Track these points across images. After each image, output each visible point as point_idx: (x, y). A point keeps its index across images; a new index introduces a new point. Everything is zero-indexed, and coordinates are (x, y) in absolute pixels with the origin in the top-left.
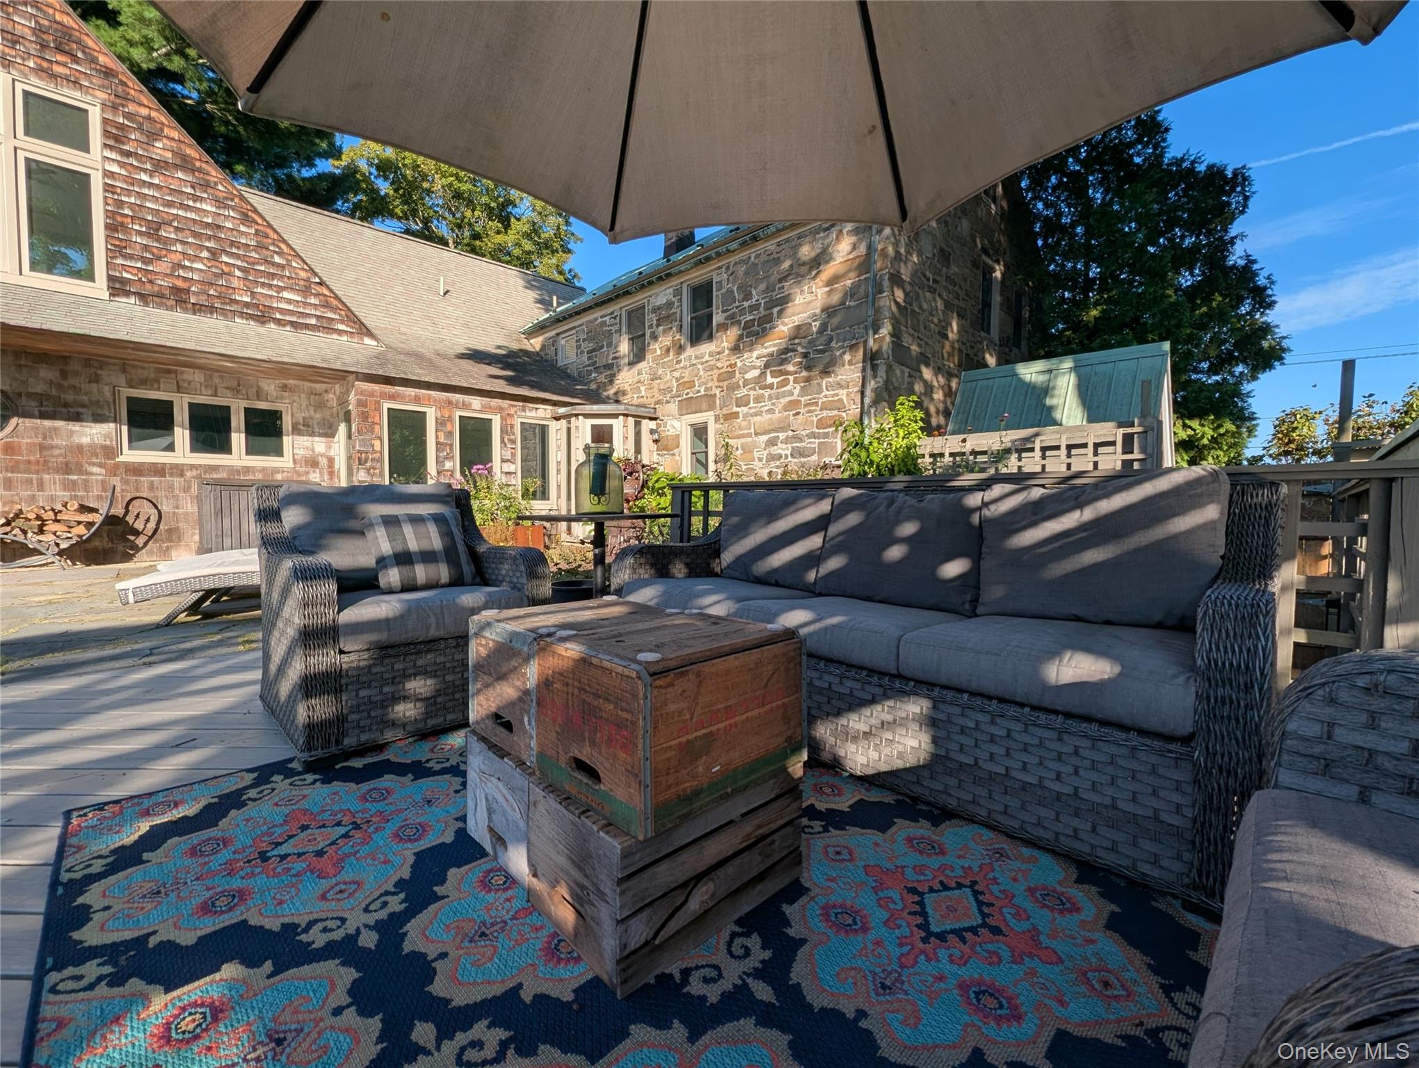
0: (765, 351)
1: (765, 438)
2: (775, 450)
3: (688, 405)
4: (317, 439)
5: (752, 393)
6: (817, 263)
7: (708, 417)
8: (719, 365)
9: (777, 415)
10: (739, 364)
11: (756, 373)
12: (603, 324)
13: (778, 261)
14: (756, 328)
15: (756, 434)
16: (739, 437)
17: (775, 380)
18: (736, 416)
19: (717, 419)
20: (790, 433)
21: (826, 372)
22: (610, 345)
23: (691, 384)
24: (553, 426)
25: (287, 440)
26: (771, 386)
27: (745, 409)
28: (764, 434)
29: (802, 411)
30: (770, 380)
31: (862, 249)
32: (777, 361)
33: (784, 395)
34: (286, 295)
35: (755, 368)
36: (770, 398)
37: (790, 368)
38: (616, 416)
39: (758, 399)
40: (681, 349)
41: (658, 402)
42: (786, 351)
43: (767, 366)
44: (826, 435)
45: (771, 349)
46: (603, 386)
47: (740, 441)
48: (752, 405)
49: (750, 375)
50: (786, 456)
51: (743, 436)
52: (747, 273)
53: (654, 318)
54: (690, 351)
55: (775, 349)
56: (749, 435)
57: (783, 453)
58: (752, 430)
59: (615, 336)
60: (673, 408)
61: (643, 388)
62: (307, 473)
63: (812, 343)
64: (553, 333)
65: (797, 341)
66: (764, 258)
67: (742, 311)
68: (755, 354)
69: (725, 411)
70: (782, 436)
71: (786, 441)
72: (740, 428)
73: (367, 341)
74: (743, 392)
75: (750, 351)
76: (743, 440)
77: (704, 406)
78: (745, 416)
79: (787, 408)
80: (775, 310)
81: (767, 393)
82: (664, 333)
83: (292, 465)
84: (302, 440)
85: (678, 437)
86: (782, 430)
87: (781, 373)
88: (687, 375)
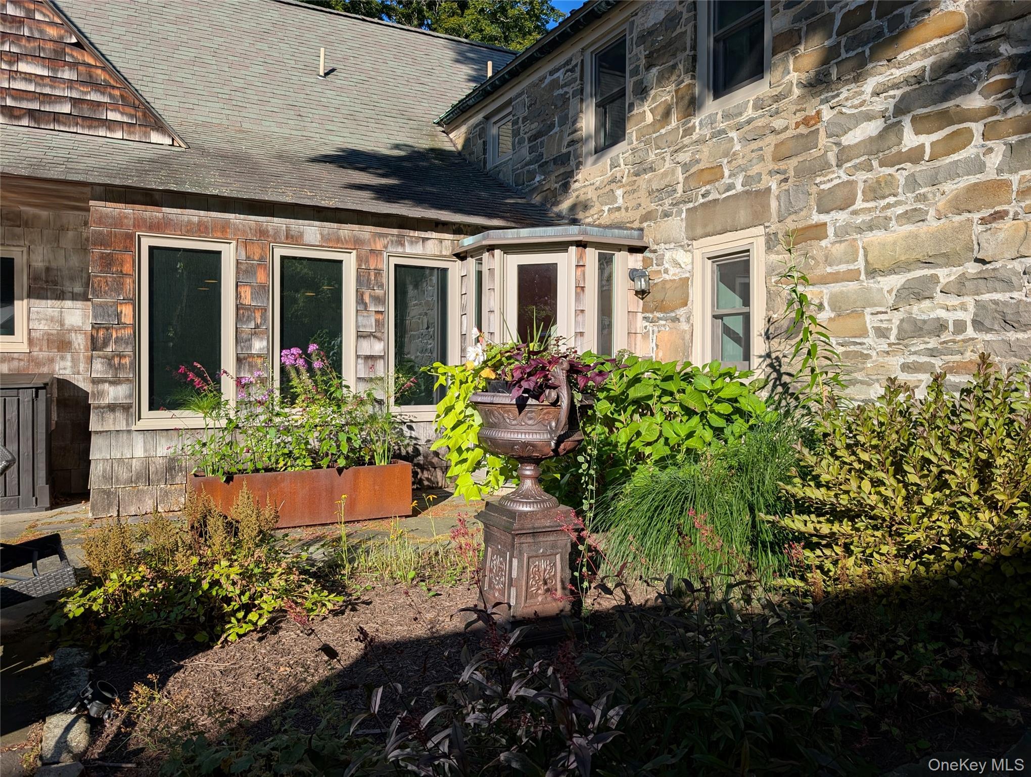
0: (897, 73)
1: (896, 281)
2: (923, 310)
3: (709, 218)
4: (68, 303)
5: (861, 176)
7: (751, 240)
8: (778, 123)
9: (932, 224)
10: (827, 114)
11: (873, 128)
12: (555, 84)
14: (874, 22)
15: (872, 272)
16: (825, 280)
17: (927, 140)
18: (818, 231)
19: (771, 242)
20: (972, 268)
22: (564, 120)
23: (715, 173)
24: (456, 269)
25: (21, 307)
26: (915, 156)
27: (842, 217)
28: (892, 271)
29: (1012, 209)
30: (910, 139)
33: (953, 173)
34: (23, 67)
35: (869, 117)
36: (912, 183)
37: (975, 101)
38: (561, 246)
39: (875, 192)
40: (692, 105)
41: (647, 217)
42: (958, 63)
43: (901, 109)
45: (917, 65)
46: (555, 197)
47: (829, 290)
48: (859, 204)
50: (960, 327)
51: (836, 278)
53: (642, 53)
54: (712, 107)
55: (928, 62)
56: (853, 276)
57: (950, 317)
58: (861, 264)
59: (574, 102)
60: (677, 225)
61: (619, 193)
62: (52, 360)
64: (480, 117)
65: (996, 30)
68: (870, 84)
69: (790, 224)
70: (946, 275)
71: (960, 287)
72: (828, 260)
73: (155, 137)
75: (856, 80)
76: (836, 288)
77: (743, 216)
78: (842, 233)
79: (959, 206)
81: (902, 173)
82: (662, 79)
83: (25, 348)
84: (46, 308)
85: (685, 283)
86: (948, 259)
87: (946, 119)
88: (706, 156)
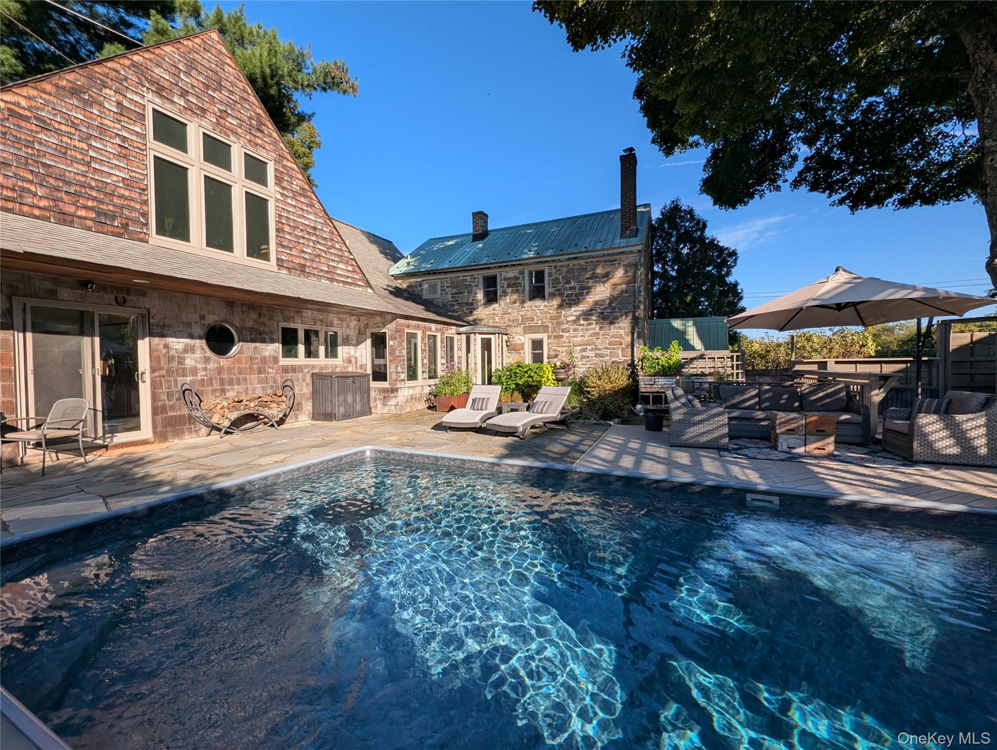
0: (579, 309)
1: (580, 348)
2: (585, 354)
3: (528, 330)
4: (351, 347)
5: (571, 327)
6: (607, 276)
7: (544, 336)
8: (550, 312)
9: (586, 338)
10: (563, 313)
11: (574, 318)
12: (464, 280)
13: (585, 270)
14: (573, 298)
15: (574, 346)
16: (563, 347)
17: (585, 323)
18: (562, 336)
19: (549, 337)
20: (594, 347)
21: (612, 323)
22: (470, 292)
23: (532, 319)
25: (340, 349)
26: (583, 325)
27: (567, 334)
28: (580, 345)
29: (600, 337)
30: (582, 322)
31: (630, 274)
32: (587, 315)
33: (590, 329)
34: (341, 266)
35: (573, 316)
36: (582, 330)
37: (594, 318)
39: (575, 330)
40: (523, 302)
41: (509, 326)
42: (591, 310)
43: (580, 316)
44: (614, 349)
45: (582, 308)
46: (466, 315)
47: (564, 349)
48: (571, 332)
49: (571, 318)
50: (592, 357)
51: (566, 346)
52: (568, 272)
53: (506, 283)
54: (528, 304)
55: (584, 308)
56: (570, 346)
57: (590, 355)
58: (572, 344)
59: (473, 288)
60: (520, 329)
61: (497, 318)
62: (347, 366)
63: (605, 309)
64: (419, 280)
65: (597, 307)
66: (577, 267)
67: (566, 289)
68: (573, 309)
69: (554, 334)
70: (589, 347)
71: (592, 350)
72: (564, 343)
73: (369, 290)
74: (565, 326)
75: (570, 308)
76: (566, 348)
77: (541, 330)
78: (567, 337)
79: (592, 335)
80: (585, 291)
81: (580, 328)
82: (512, 292)
83: (341, 363)
84: (346, 348)
85: (523, 345)
86: (589, 345)
87: (588, 319)
88: (529, 314)
